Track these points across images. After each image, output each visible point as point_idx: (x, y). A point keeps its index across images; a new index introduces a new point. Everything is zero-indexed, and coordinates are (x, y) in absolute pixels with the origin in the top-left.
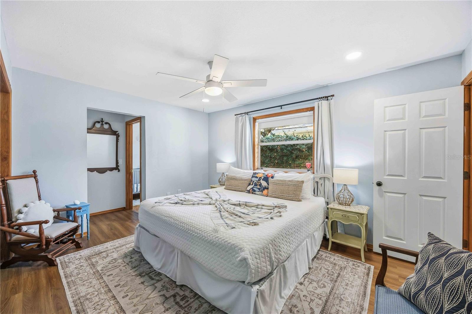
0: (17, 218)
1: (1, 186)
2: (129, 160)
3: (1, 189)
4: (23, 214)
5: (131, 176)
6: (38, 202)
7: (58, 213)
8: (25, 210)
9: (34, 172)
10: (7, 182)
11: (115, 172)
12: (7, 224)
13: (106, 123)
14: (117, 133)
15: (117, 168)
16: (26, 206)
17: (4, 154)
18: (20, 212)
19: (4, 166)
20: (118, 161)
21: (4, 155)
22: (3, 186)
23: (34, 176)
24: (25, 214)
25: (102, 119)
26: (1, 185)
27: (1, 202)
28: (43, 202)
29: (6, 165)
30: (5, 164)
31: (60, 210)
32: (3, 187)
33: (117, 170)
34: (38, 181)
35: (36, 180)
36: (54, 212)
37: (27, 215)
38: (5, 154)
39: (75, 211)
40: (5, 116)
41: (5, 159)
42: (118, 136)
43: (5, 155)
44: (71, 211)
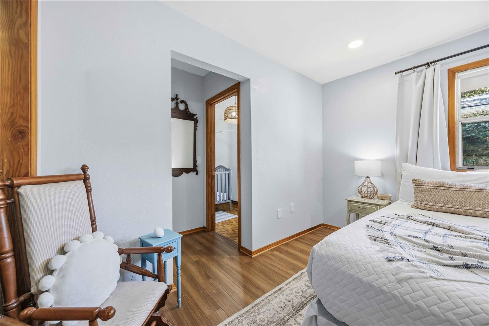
0: (40, 288)
1: (3, 202)
2: (211, 157)
3: (2, 210)
4: (55, 273)
5: (213, 181)
6: (89, 237)
7: (129, 255)
8: (59, 262)
9: (84, 168)
10: (19, 190)
11: (193, 174)
12: (15, 305)
13: (182, 102)
14: (195, 117)
15: (194, 169)
16: (62, 251)
17: (19, 124)
18: (48, 270)
19: (18, 153)
20: (196, 158)
21: (19, 126)
22: (9, 201)
23: (83, 177)
24: (58, 274)
25: (177, 95)
26: (2, 200)
27: (2, 246)
28: (99, 234)
29: (23, 149)
30: (21, 147)
31: (132, 252)
32: (8, 204)
33: (195, 173)
34: (91, 189)
35: (87, 187)
36: (120, 255)
37: (63, 276)
38: (21, 122)
39: (159, 255)
40: (22, 34)
41: (20, 136)
42: (196, 122)
43: (22, 126)
44: (152, 254)
